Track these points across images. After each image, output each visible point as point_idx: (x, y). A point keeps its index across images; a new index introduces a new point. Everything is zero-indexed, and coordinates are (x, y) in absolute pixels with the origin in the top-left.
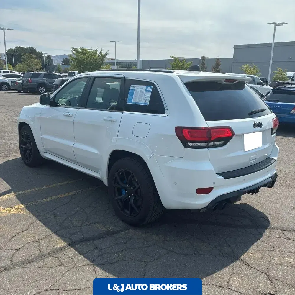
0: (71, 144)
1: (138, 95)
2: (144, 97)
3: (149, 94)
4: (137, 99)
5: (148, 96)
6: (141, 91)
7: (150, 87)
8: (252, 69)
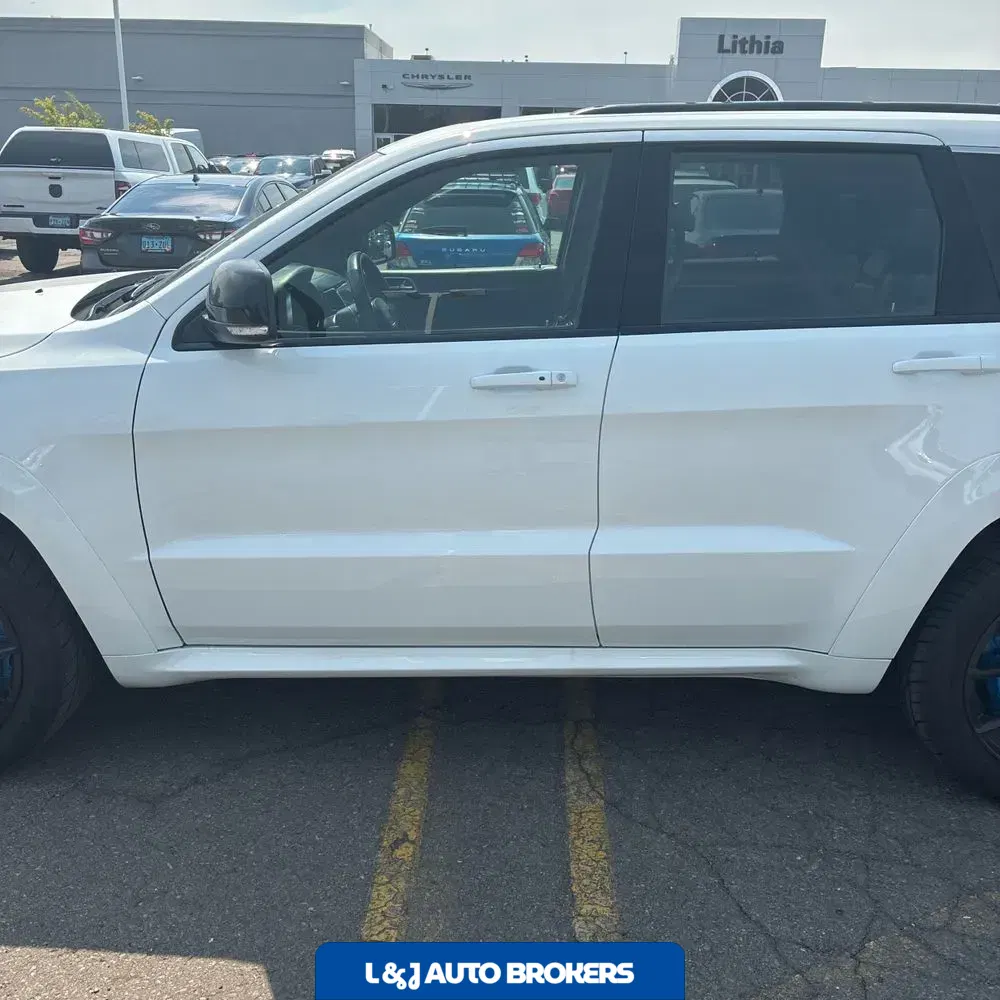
8: (74, 114)
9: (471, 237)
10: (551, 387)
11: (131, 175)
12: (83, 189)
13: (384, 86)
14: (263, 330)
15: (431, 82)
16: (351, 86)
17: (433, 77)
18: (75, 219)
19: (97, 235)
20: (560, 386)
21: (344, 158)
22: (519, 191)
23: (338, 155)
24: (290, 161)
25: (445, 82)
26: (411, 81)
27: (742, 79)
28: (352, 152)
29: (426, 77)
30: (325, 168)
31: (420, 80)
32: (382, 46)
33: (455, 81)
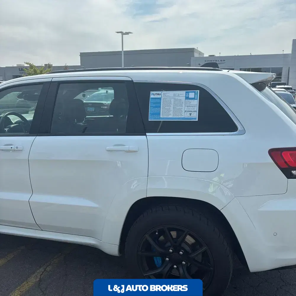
0: (25, 197)
1: (172, 106)
2: (184, 108)
3: (196, 103)
4: (171, 113)
5: (195, 107)
6: (175, 99)
7: (195, 92)
13: (199, 64)
16: (190, 64)
17: (214, 61)
20: (17, 150)
26: (207, 62)
29: (212, 61)
32: (200, 53)
33: (220, 62)
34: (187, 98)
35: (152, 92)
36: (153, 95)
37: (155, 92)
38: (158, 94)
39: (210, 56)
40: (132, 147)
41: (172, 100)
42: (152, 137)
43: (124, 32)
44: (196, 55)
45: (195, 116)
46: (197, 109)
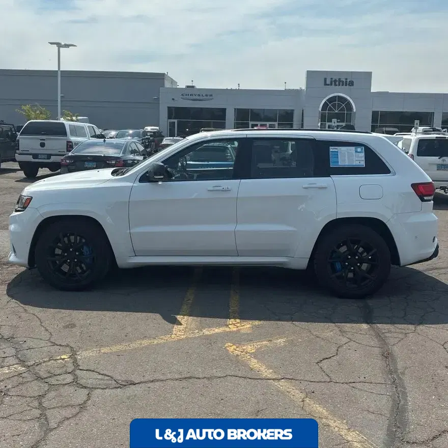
0: (230, 227)
1: (347, 157)
2: (355, 159)
4: (347, 161)
5: (361, 157)
7: (361, 148)
8: (38, 112)
9: (210, 163)
10: (226, 191)
11: (73, 139)
12: (55, 144)
13: (173, 99)
14: (162, 177)
15: (194, 97)
16: (158, 99)
17: (195, 95)
18: (49, 156)
19: (68, 161)
20: (228, 190)
21: (155, 130)
22: (229, 146)
23: (152, 129)
24: (131, 132)
25: (201, 98)
26: (185, 97)
27: (336, 97)
28: (158, 128)
29: (192, 95)
30: (147, 135)
31: (189, 97)
32: (173, 82)
33: (205, 97)
34: (356, 152)
35: (331, 147)
36: (332, 149)
37: (333, 147)
38: (336, 149)
39: (188, 87)
40: (324, 185)
41: (346, 153)
42: (335, 178)
43: (63, 44)
44: (167, 85)
45: (363, 164)
46: (363, 159)
